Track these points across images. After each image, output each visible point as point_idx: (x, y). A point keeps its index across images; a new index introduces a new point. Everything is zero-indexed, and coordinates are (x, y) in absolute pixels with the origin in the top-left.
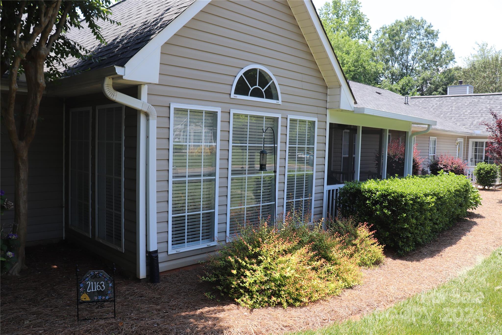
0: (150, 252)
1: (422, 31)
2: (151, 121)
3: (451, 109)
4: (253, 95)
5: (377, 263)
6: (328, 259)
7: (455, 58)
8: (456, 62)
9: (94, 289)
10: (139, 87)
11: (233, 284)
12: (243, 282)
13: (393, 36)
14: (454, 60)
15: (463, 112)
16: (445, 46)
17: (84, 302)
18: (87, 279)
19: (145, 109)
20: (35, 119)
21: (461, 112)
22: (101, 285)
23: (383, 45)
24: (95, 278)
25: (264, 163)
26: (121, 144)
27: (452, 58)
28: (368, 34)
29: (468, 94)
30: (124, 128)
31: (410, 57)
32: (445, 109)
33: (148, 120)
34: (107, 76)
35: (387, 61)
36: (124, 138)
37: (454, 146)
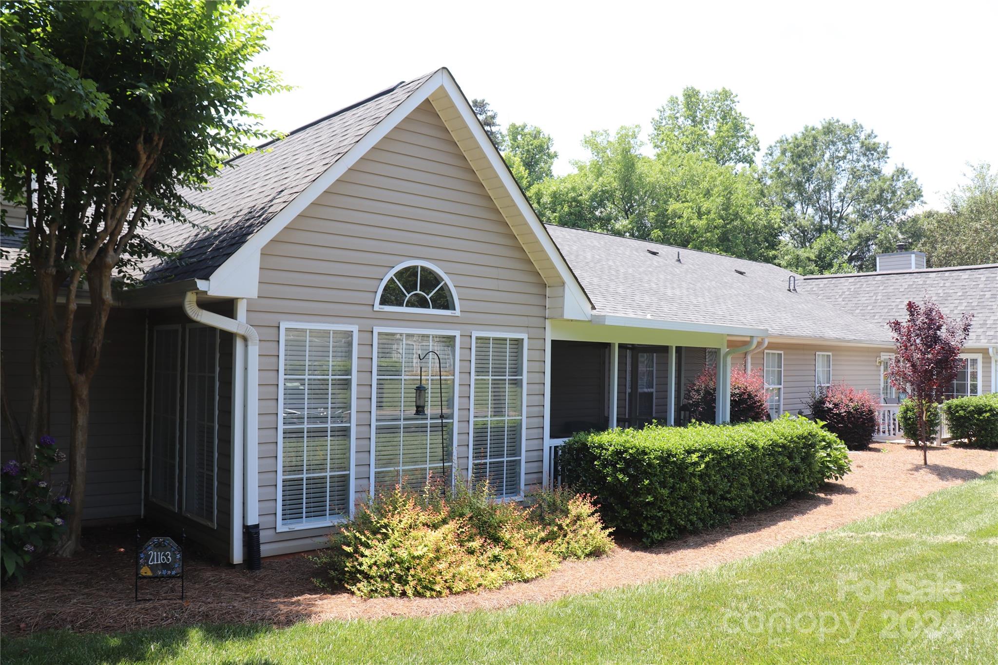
0: (248, 526)
1: (857, 146)
2: (250, 348)
3: (874, 298)
4: (410, 304)
5: (596, 553)
6: (497, 540)
7: (922, 196)
8: (925, 203)
9: (157, 561)
10: (235, 301)
11: (347, 567)
12: (361, 564)
13: (800, 157)
14: (922, 199)
15: (895, 304)
16: (901, 172)
17: (145, 577)
18: (149, 548)
19: (241, 331)
20: (98, 346)
21: (893, 304)
22: (166, 556)
23: (780, 174)
24: (159, 547)
25: (422, 404)
26: (214, 378)
27: (916, 195)
28: (754, 154)
29: (913, 270)
30: (218, 356)
31: (835, 195)
32: (863, 299)
33: (246, 346)
34: (190, 290)
35: (790, 205)
36: (218, 369)
37: (875, 368)
